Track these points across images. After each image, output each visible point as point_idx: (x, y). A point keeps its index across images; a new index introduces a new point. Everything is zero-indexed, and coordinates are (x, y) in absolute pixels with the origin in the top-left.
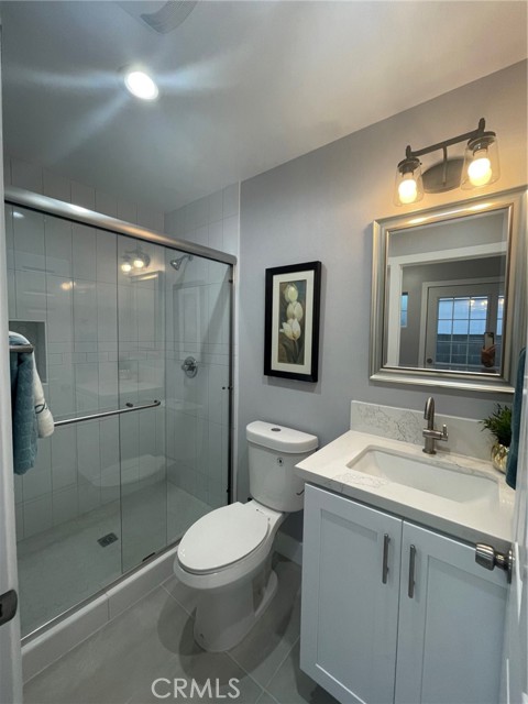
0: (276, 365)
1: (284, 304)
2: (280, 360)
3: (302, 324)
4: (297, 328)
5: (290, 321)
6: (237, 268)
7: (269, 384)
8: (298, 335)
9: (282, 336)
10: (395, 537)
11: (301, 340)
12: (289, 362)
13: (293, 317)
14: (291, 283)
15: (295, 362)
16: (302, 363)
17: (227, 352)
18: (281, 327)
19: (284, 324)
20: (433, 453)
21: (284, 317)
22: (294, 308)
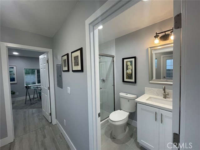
0: (125, 80)
1: (127, 66)
2: (126, 79)
3: (132, 70)
4: (130, 72)
5: (129, 70)
6: (115, 59)
7: (124, 84)
8: (131, 73)
9: (127, 73)
10: (158, 112)
11: (132, 74)
12: (129, 79)
13: (130, 69)
14: (129, 61)
15: (130, 79)
16: (132, 79)
17: (113, 77)
18: (126, 71)
19: (127, 70)
20: (165, 98)
21: (127, 69)
22: (130, 67)
